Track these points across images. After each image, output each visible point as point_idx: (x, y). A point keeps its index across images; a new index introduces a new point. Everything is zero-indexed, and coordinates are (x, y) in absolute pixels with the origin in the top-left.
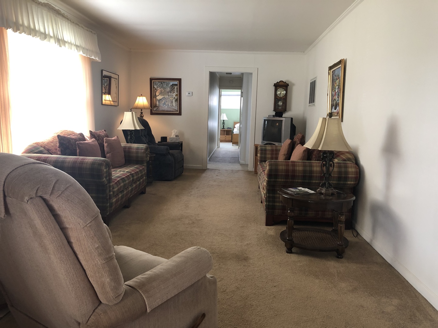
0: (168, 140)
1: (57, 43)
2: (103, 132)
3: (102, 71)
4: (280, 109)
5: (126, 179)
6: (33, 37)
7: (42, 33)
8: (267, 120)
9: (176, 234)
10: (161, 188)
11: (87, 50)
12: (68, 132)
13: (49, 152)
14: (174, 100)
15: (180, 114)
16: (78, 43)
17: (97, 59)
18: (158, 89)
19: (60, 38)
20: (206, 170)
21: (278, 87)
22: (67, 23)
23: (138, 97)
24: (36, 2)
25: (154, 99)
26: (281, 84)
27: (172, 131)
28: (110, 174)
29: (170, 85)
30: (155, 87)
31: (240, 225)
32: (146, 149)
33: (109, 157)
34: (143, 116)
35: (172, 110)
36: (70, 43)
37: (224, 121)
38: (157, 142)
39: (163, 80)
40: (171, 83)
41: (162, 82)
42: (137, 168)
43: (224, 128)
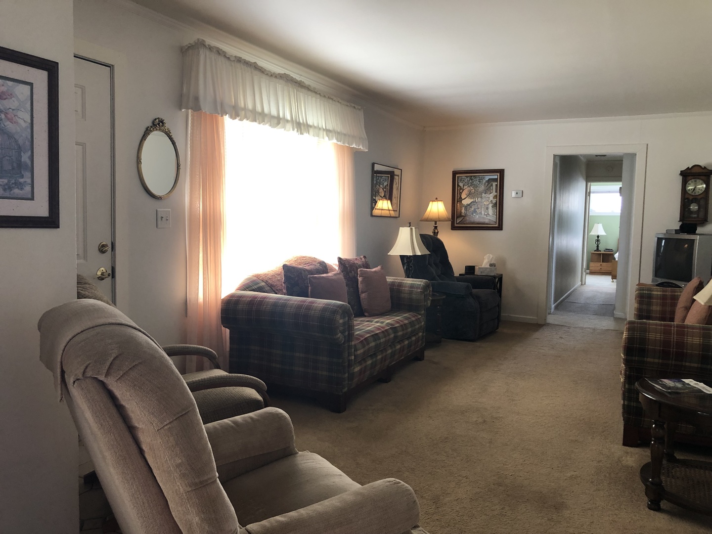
0: (477, 272)
1: (296, 129)
2: (361, 259)
3: (373, 165)
4: (695, 218)
5: (381, 335)
6: (259, 124)
7: (273, 117)
8: (665, 239)
9: (447, 438)
10: (452, 352)
11: (345, 135)
12: (306, 259)
13: (273, 289)
14: (490, 205)
15: (500, 227)
16: (330, 127)
17: (362, 148)
18: (465, 187)
19: (301, 121)
20: (544, 325)
21: (690, 178)
22: (314, 99)
23: (431, 203)
24: (267, 74)
25: (458, 204)
26: (694, 171)
27: (485, 257)
28: (350, 328)
29: (484, 181)
30: (461, 184)
31: (570, 438)
32: (426, 287)
33: (365, 299)
34: (438, 232)
35: (487, 221)
36: (318, 128)
37: (598, 237)
38: (456, 274)
39: (473, 174)
40: (487, 178)
41: (473, 177)
42: (406, 318)
43: (598, 250)
